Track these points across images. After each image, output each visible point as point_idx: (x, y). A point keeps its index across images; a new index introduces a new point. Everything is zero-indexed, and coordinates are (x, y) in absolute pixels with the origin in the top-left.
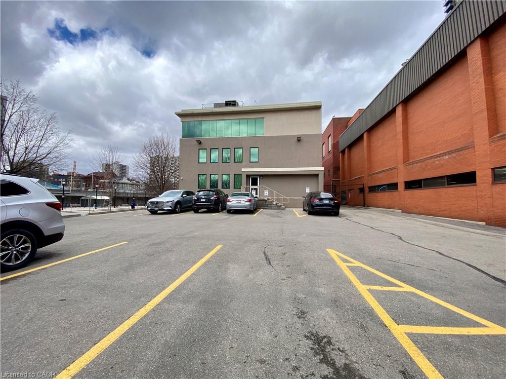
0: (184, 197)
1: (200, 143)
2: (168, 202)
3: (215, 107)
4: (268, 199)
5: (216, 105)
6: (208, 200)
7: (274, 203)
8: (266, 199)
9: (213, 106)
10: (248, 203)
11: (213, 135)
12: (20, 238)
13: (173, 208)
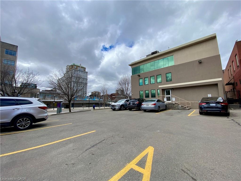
0: (125, 103)
1: (139, 76)
2: (117, 105)
3: (147, 57)
4: (175, 103)
5: (147, 56)
6: (134, 104)
7: (180, 106)
8: (174, 103)
9: (146, 57)
10: (153, 106)
11: (146, 71)
12: (26, 119)
13: (120, 108)
